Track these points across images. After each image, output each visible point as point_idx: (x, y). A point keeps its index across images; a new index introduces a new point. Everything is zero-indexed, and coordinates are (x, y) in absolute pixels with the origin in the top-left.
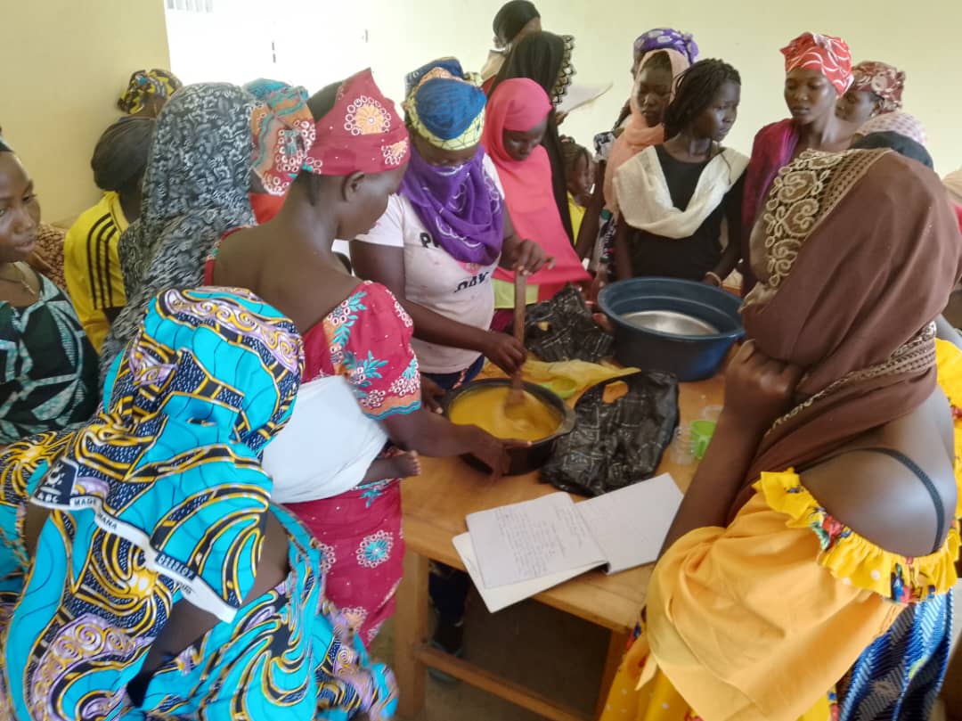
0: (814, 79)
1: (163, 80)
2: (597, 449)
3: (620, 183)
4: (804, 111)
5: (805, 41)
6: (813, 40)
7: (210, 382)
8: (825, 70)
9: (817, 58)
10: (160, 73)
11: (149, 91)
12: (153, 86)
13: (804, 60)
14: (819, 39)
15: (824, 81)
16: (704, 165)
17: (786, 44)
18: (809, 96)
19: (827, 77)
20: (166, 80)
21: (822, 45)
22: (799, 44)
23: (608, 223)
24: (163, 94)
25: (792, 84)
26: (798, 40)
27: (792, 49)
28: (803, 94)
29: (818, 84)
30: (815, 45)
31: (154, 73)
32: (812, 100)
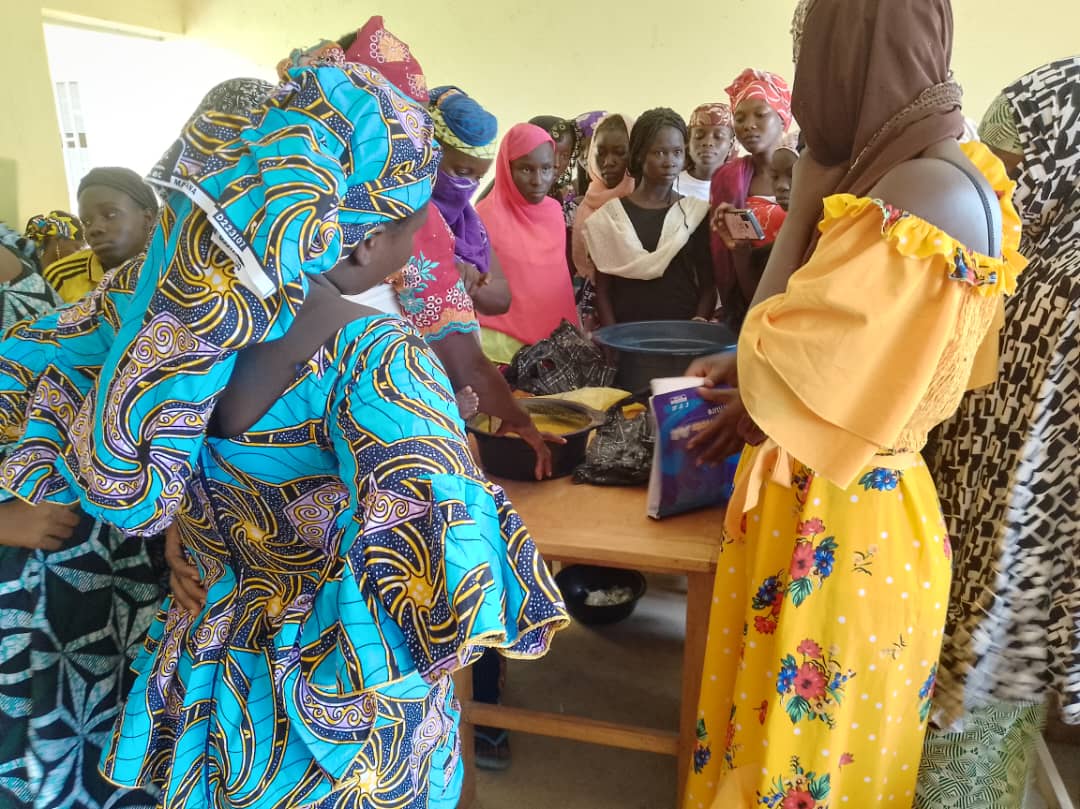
0: (760, 108)
1: (63, 220)
2: (626, 455)
3: (589, 234)
4: (755, 139)
5: (747, 77)
6: (754, 76)
7: (323, 104)
8: (768, 99)
9: (759, 90)
10: (60, 214)
11: (51, 232)
12: (54, 227)
13: (748, 93)
14: (759, 73)
15: (769, 109)
16: (666, 211)
17: (729, 83)
18: (757, 125)
19: (772, 106)
20: (69, 220)
21: (763, 79)
22: (742, 82)
23: (582, 289)
24: (66, 234)
25: (739, 117)
26: (739, 78)
27: (736, 86)
28: (751, 123)
29: (765, 112)
30: (756, 79)
31: (54, 214)
32: (761, 128)
